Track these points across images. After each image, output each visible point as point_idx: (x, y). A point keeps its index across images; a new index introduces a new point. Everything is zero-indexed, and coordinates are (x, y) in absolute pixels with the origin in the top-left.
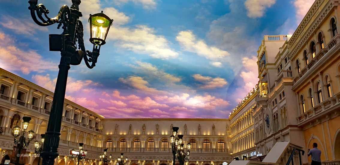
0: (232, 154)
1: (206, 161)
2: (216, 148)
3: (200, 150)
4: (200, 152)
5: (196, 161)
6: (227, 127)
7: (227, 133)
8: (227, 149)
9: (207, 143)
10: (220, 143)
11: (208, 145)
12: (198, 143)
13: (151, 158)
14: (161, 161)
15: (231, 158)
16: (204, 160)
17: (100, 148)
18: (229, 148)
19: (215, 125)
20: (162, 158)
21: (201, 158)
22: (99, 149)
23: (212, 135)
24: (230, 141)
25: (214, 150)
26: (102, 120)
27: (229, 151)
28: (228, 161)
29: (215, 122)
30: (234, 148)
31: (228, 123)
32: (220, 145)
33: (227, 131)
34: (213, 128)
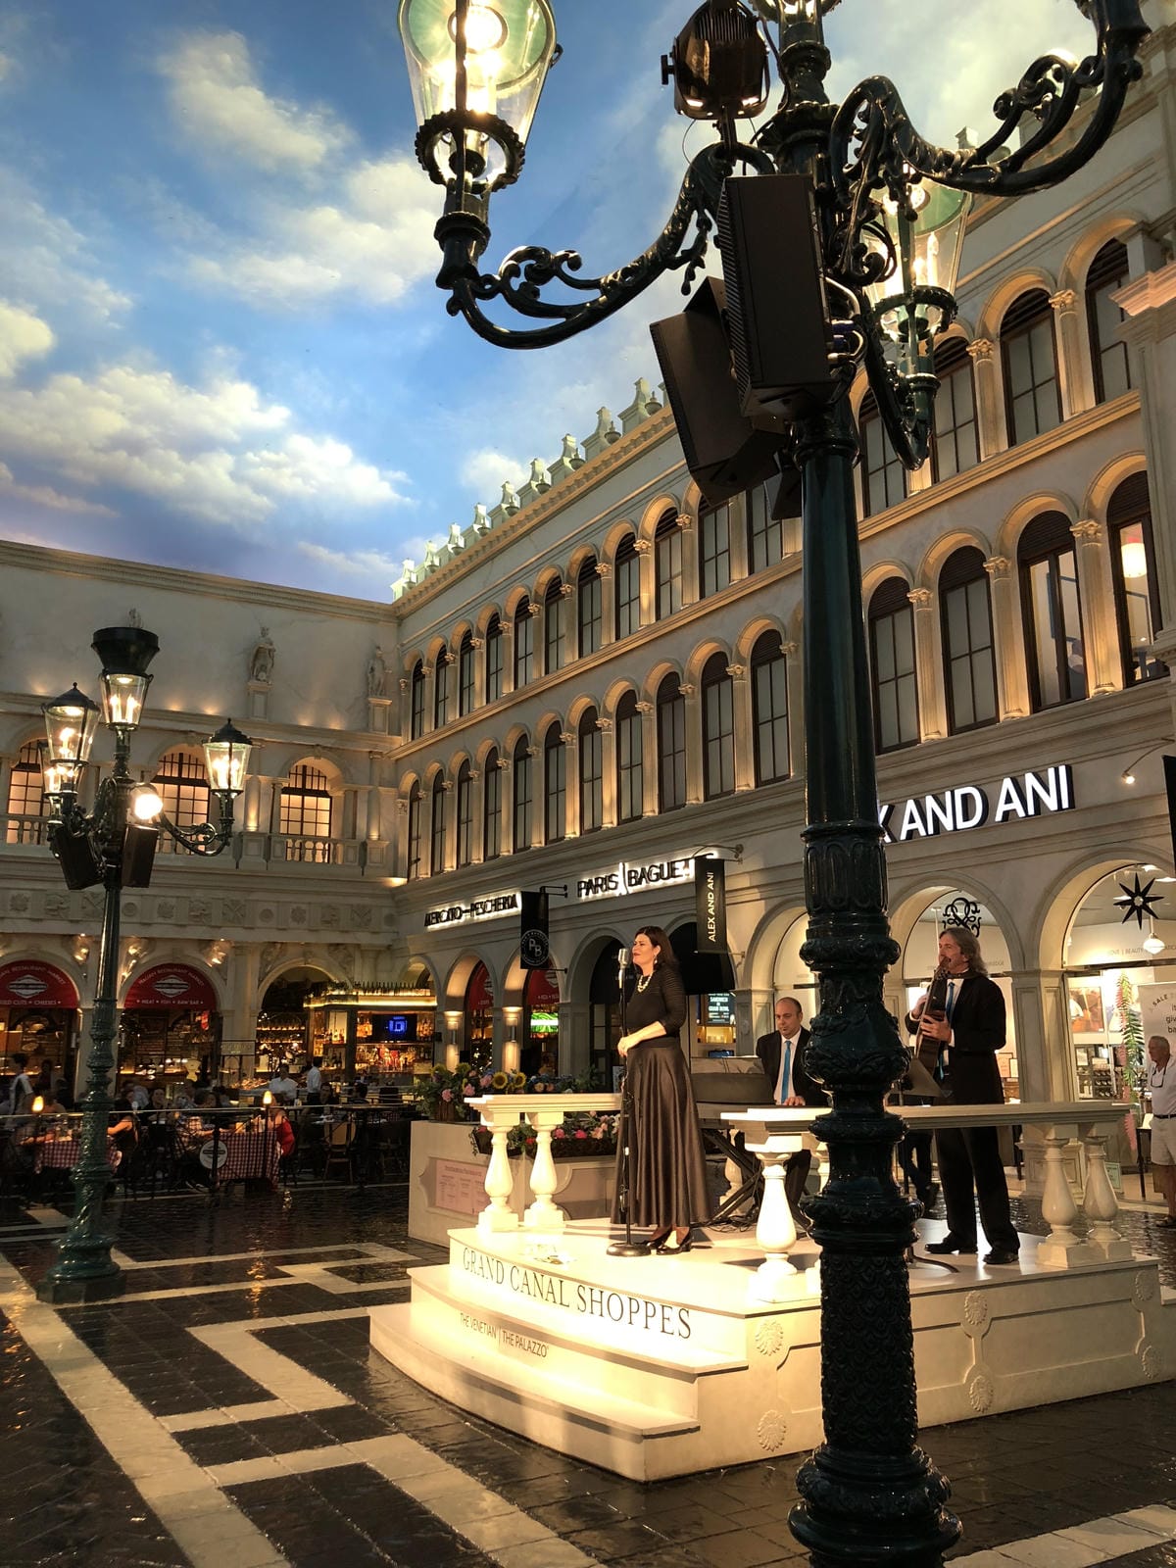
0: (397, 881)
1: (172, 933)
2: (265, 829)
5: (68, 939)
6: (378, 667)
7: (368, 709)
8: (364, 845)
9: (187, 789)
10: (296, 799)
11: (185, 806)
15: (390, 920)
16: (155, 932)
18: (374, 835)
19: (271, 635)
24: (387, 774)
25: (253, 850)
27: (374, 856)
28: (364, 938)
29: (272, 616)
30: (437, 834)
31: (386, 636)
32: (296, 815)
33: (373, 700)
34: (259, 659)
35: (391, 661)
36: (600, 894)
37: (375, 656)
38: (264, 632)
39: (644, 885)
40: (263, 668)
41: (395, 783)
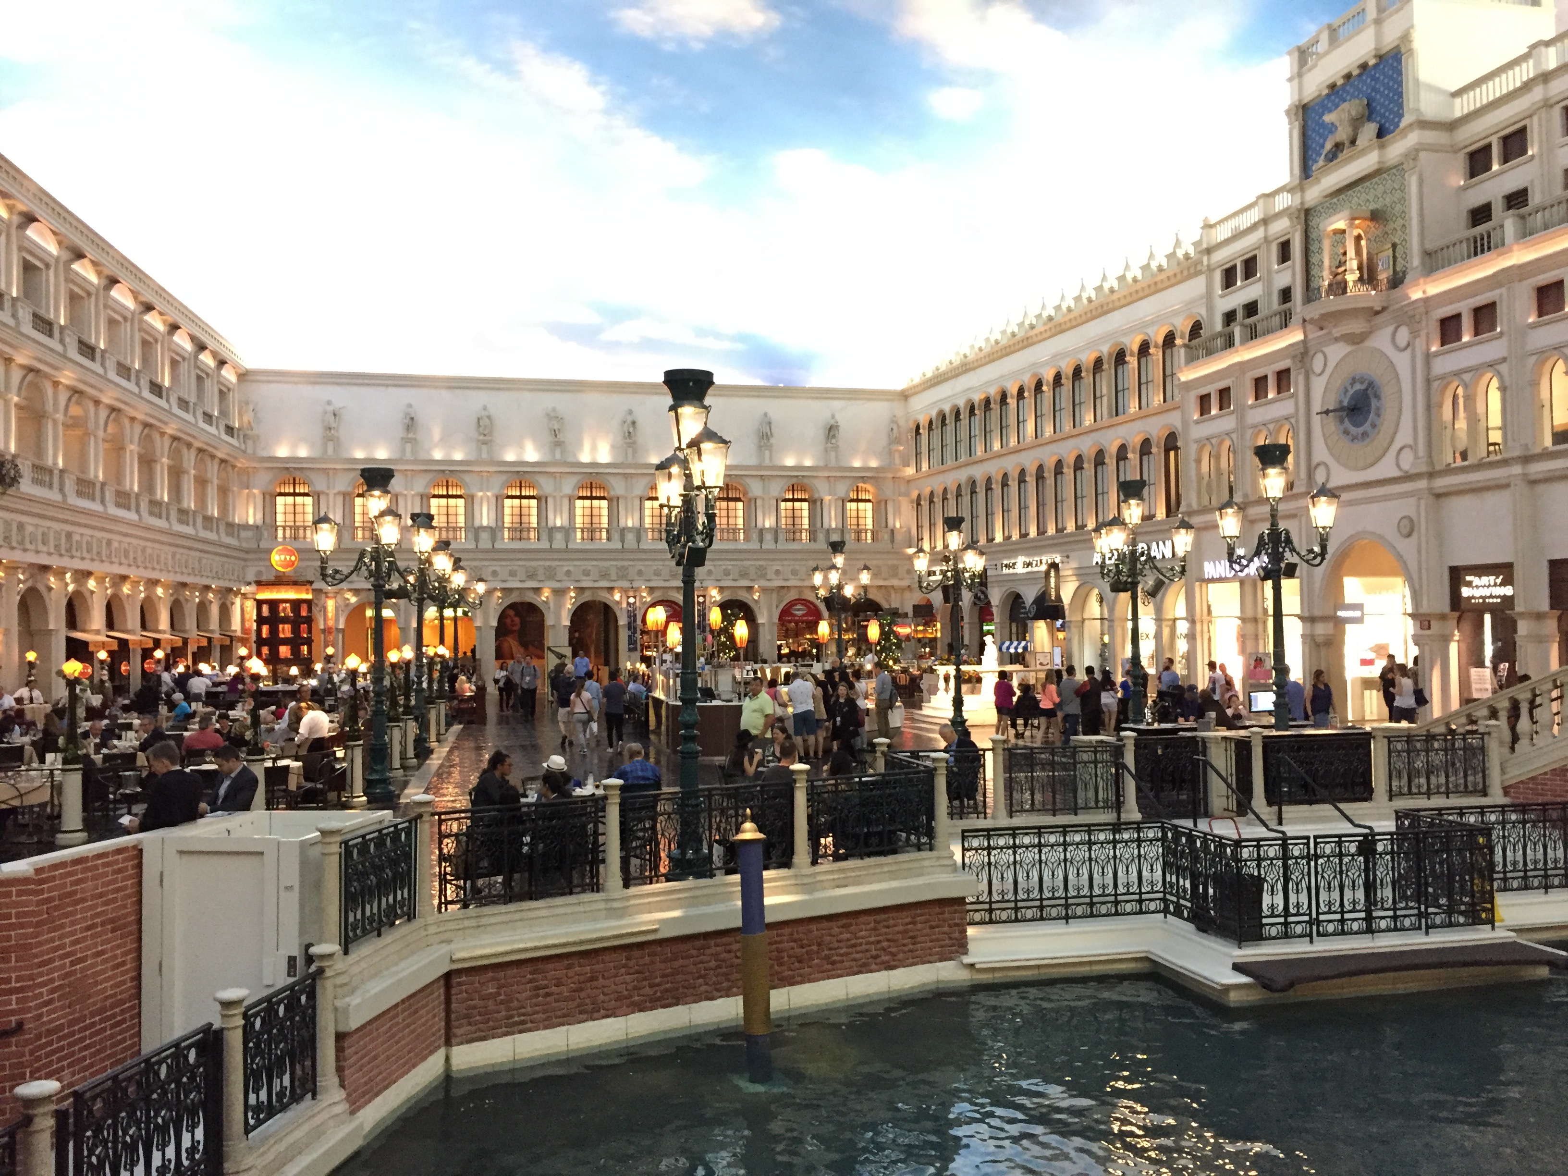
0: (912, 551)
1: (798, 583)
2: (840, 526)
3: (768, 537)
4: (769, 544)
5: (750, 588)
6: (895, 427)
8: (892, 531)
9: (797, 504)
10: (854, 505)
11: (797, 514)
12: (759, 502)
13: (531, 576)
14: (580, 590)
15: (909, 572)
16: (790, 583)
17: (246, 527)
18: (898, 525)
19: (838, 417)
20: (586, 573)
21: (778, 572)
22: (244, 534)
23: (826, 468)
24: (903, 489)
25: (834, 537)
26: (244, 376)
27: (898, 537)
28: (895, 582)
29: (837, 404)
30: (932, 525)
31: (898, 409)
32: (854, 514)
33: (894, 447)
34: (831, 431)
35: (902, 422)
36: (1011, 571)
37: (894, 420)
38: (833, 417)
39: (1029, 569)
40: (834, 436)
41: (907, 494)
